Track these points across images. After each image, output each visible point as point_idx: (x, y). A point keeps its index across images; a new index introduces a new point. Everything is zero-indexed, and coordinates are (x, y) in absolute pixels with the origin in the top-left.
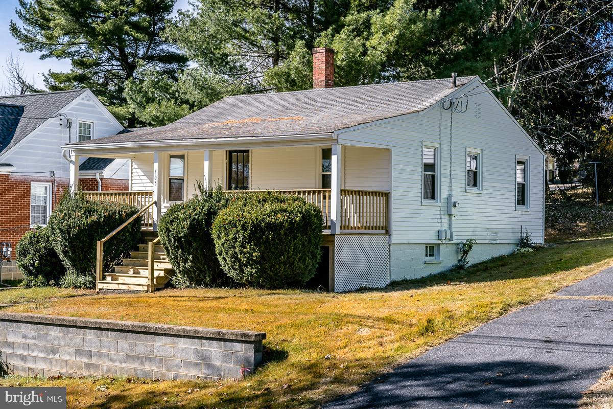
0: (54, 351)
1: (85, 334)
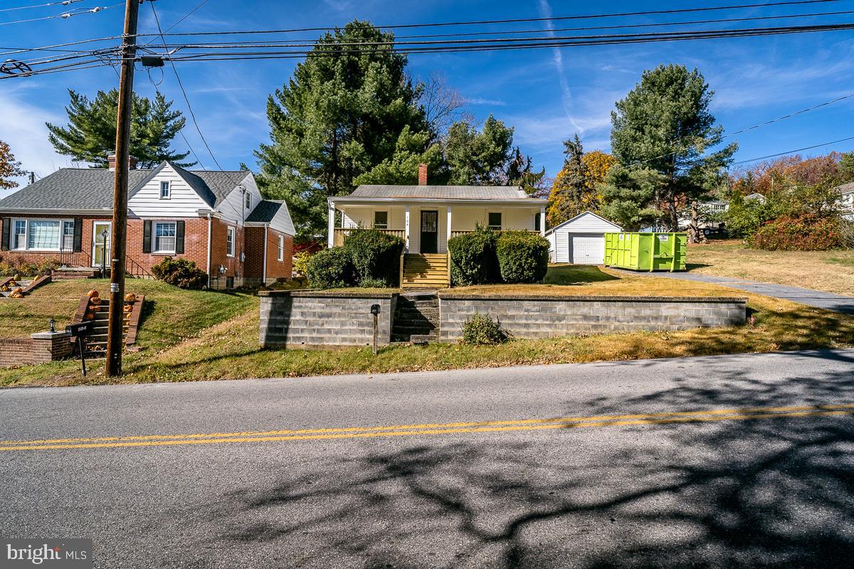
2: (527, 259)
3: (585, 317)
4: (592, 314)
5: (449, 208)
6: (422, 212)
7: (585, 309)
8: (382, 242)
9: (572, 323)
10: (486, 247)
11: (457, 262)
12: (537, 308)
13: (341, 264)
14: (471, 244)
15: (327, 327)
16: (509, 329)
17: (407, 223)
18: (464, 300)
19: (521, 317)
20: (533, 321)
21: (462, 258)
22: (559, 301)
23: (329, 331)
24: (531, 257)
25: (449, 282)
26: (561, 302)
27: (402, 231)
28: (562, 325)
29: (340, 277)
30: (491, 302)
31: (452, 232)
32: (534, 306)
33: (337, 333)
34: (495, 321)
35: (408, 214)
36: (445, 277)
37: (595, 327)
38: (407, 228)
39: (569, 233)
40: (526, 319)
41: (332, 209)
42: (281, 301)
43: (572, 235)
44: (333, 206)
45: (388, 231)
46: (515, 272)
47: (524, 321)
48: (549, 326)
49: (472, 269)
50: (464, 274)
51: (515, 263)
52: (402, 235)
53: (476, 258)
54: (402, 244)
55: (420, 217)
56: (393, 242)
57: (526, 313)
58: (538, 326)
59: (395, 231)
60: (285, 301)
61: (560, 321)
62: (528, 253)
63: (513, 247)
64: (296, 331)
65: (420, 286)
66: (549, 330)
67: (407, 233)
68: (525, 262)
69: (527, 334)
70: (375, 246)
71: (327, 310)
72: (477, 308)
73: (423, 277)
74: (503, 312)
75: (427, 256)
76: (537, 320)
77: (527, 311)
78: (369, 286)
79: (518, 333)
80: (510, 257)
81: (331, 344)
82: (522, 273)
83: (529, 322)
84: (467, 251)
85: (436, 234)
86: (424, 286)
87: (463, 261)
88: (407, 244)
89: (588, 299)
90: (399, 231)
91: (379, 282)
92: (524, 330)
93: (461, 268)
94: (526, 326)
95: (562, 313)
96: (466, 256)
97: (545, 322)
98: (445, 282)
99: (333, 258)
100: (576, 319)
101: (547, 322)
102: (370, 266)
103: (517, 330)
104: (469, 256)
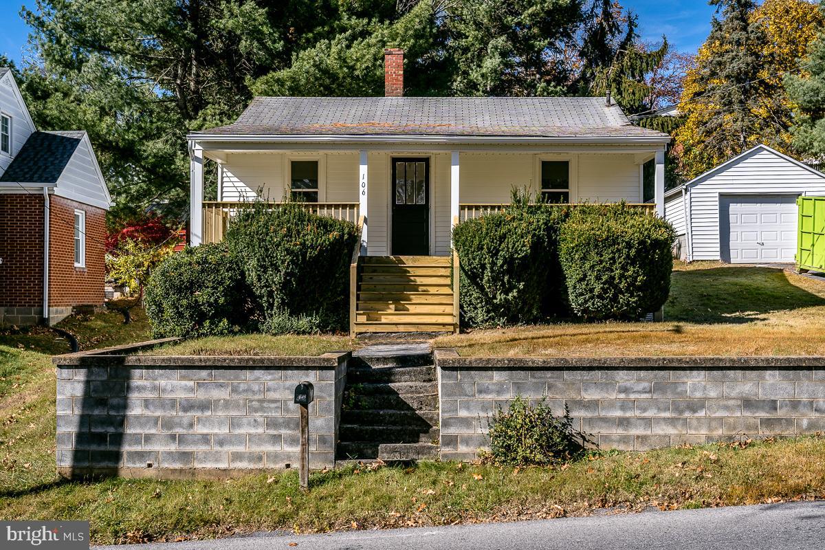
0: (693, 407)
1: (763, 378)
2: (624, 268)
3: (748, 403)
4: (761, 396)
5: (455, 155)
6: (395, 160)
7: (746, 385)
8: (309, 234)
9: (719, 414)
10: (537, 245)
11: (473, 276)
12: (646, 385)
13: (220, 283)
14: (503, 238)
15: (200, 430)
16: (587, 430)
17: (363, 189)
18: (491, 369)
19: (611, 405)
20: (638, 413)
21: (483, 267)
22: (691, 369)
23: (205, 439)
24: (633, 264)
25: (456, 320)
26: (695, 373)
27: (352, 206)
28: (698, 419)
29: (219, 313)
30: (549, 374)
31: (462, 208)
32: (639, 380)
33: (221, 443)
34: (559, 413)
35: (363, 170)
36: (448, 309)
37: (767, 423)
38: (363, 201)
39: (721, 195)
40: (623, 408)
41: (197, 159)
42: (102, 376)
43: (726, 199)
44: (199, 154)
45: (322, 207)
46: (600, 297)
47: (618, 413)
48: (671, 422)
49: (507, 293)
50: (489, 301)
51: (598, 278)
52: (352, 216)
53: (515, 268)
54: (354, 238)
55: (389, 171)
56: (334, 234)
57: (622, 396)
58: (648, 422)
59: (337, 206)
60: (110, 376)
61: (695, 411)
62: (628, 256)
63: (594, 243)
64: (137, 439)
65: (394, 329)
66: (671, 431)
67: (363, 211)
68: (622, 276)
69: (625, 440)
70: (295, 244)
71: (201, 395)
72: (519, 387)
73: (401, 309)
74: (573, 395)
75: (408, 261)
76: (645, 410)
77: (625, 390)
78: (282, 330)
79: (606, 438)
80: (587, 265)
81: (209, 465)
82: (615, 299)
83: (628, 414)
84: (494, 253)
85: (425, 208)
86: (401, 329)
87: (488, 274)
88: (364, 237)
89: (753, 364)
90: (344, 206)
91: (304, 322)
92: (618, 432)
93: (482, 288)
94: (623, 422)
95: (698, 395)
96: (493, 264)
97: (664, 415)
98: (448, 320)
99: (203, 271)
100: (727, 408)
101: (667, 415)
102: (285, 285)
103: (604, 432)
104: (500, 262)
